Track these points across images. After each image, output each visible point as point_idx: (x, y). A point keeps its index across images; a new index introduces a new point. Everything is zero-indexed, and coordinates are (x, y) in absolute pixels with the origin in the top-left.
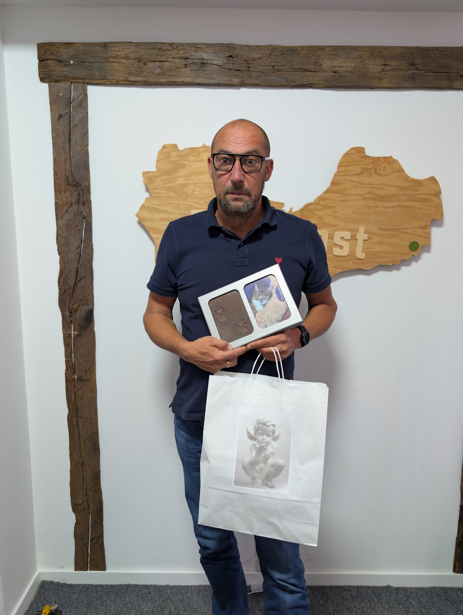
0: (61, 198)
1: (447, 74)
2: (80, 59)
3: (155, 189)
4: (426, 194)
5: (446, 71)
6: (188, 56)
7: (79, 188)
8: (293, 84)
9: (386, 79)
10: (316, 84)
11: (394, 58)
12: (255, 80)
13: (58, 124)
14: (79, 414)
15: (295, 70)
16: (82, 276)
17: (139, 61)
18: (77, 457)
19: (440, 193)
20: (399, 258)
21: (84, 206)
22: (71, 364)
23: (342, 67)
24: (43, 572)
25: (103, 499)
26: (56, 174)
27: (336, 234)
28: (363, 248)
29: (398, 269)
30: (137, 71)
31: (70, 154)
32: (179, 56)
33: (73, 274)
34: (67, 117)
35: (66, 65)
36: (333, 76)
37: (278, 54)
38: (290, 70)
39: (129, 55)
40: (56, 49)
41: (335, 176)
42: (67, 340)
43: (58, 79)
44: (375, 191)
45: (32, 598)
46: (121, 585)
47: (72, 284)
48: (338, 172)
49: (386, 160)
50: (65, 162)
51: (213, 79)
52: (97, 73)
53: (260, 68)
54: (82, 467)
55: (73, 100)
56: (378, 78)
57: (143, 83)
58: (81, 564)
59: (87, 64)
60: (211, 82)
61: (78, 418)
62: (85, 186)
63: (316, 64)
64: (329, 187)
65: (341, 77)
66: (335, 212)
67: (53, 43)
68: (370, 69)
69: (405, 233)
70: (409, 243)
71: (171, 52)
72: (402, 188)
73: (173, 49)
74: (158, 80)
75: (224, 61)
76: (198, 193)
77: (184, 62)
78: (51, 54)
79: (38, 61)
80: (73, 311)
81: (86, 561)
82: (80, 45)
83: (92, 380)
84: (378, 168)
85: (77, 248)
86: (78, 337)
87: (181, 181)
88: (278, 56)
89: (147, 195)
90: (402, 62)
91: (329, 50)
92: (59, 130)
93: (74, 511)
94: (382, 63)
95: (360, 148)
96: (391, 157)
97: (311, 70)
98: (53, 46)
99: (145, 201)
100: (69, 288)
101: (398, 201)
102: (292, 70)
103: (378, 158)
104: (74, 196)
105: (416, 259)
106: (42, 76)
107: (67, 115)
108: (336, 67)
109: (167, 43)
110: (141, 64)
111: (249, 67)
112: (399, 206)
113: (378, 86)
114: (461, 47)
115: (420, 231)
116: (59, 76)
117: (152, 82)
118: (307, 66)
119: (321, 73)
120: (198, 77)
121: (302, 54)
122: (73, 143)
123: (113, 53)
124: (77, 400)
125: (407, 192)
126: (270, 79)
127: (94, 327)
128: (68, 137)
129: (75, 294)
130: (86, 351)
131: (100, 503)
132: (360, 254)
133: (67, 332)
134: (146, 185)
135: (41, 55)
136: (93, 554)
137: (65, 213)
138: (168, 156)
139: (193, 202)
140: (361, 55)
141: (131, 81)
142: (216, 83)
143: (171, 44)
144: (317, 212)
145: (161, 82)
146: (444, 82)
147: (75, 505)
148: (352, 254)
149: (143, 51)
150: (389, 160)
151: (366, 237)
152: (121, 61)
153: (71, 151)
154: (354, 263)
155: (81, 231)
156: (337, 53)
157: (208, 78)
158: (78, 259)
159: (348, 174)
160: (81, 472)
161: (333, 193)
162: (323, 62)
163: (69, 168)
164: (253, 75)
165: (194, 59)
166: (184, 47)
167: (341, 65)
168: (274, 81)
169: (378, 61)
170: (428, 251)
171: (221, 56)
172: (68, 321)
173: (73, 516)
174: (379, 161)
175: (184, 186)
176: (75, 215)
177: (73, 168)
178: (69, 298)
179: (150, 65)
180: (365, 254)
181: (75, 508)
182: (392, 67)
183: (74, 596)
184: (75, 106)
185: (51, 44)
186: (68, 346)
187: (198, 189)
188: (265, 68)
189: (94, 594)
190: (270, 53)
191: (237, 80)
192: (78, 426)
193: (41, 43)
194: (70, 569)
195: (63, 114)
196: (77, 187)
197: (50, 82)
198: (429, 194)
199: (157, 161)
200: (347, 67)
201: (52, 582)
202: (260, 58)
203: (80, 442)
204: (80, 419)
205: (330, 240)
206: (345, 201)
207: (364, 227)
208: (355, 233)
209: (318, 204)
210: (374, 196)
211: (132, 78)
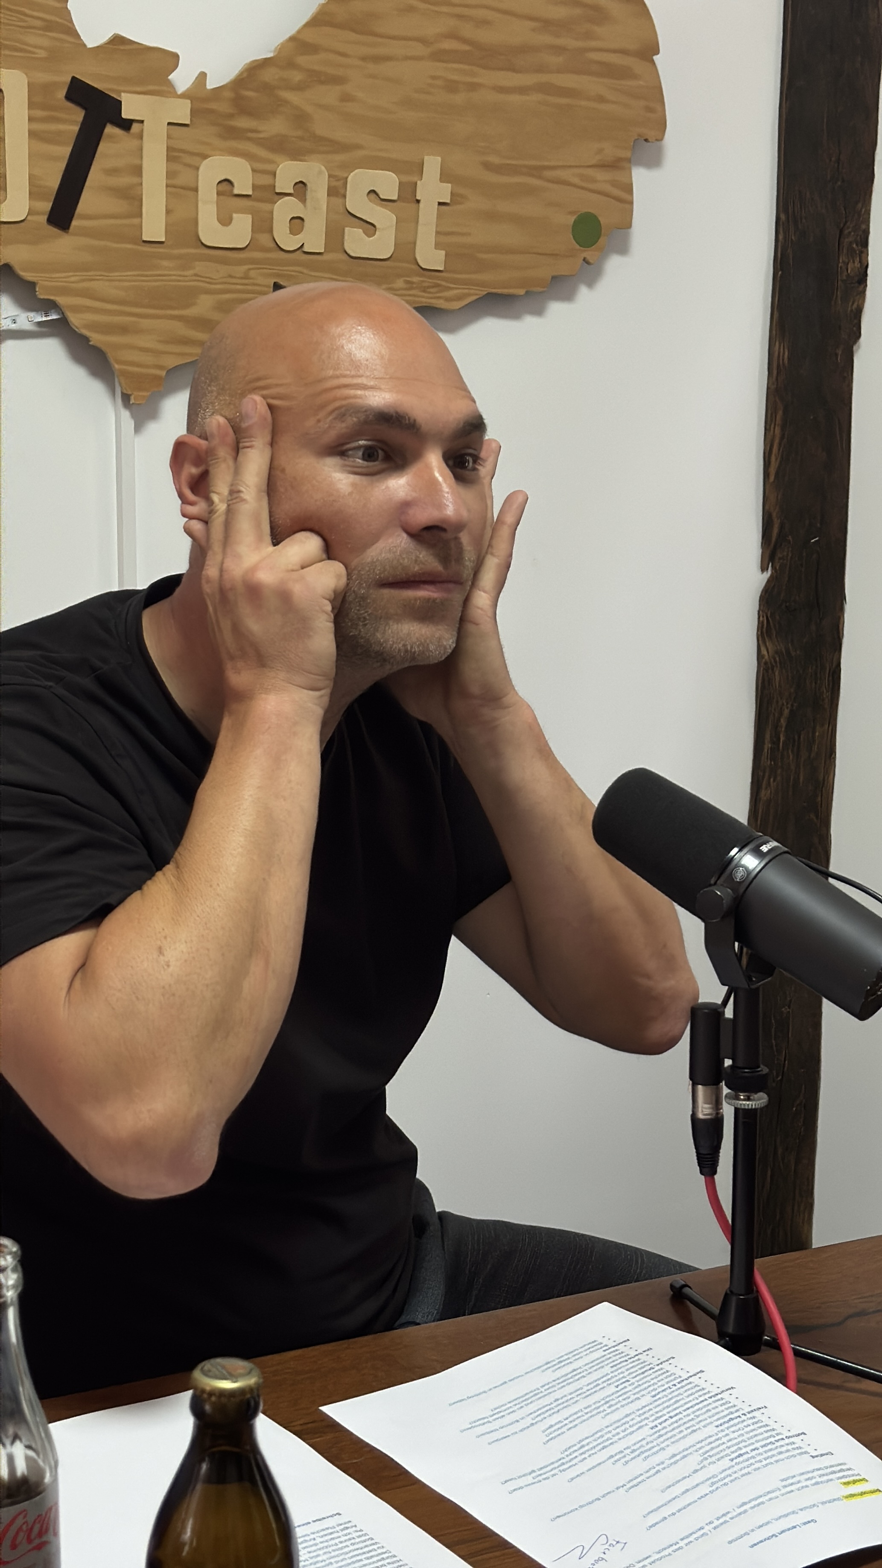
4: (615, 51)
19: (655, 49)
20: (547, 271)
27: (351, 177)
28: (437, 233)
29: (539, 312)
44: (469, 31)
66: (346, 98)
69: (560, 182)
70: (572, 219)
72: (547, 25)
101: (537, 71)
105: (592, 273)
112: (540, 88)
115: (604, 179)
125: (562, 41)
132: (429, 254)
148: (405, 252)
151: (445, 192)
154: (410, 285)
161: (341, 26)
170: (623, 249)
180: (443, 253)
198: (624, 52)
205: (337, 201)
206: (377, 59)
207: (439, 159)
208: (414, 179)
209: (291, 64)
210: (466, 48)
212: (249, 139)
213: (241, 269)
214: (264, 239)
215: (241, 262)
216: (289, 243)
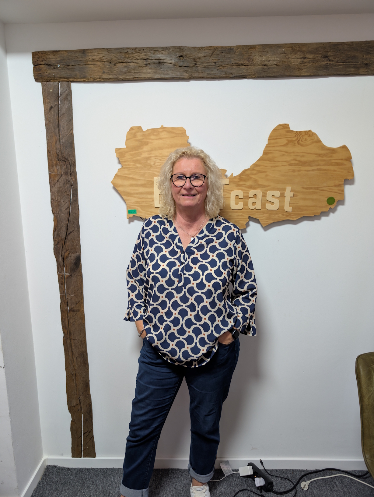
0: (54, 171)
1: (354, 63)
2: (65, 63)
3: (125, 161)
4: (339, 159)
5: (353, 61)
6: (148, 58)
7: (67, 162)
8: (231, 76)
9: (305, 69)
10: (250, 75)
11: (311, 52)
12: (201, 74)
13: (49, 113)
14: (72, 337)
15: (232, 65)
16: (71, 231)
17: (110, 63)
18: (71, 370)
19: (351, 158)
20: (319, 211)
21: (71, 176)
22: (65, 299)
23: (270, 61)
24: (47, 459)
25: (92, 402)
26: (49, 152)
27: (268, 192)
28: (290, 203)
29: (319, 219)
30: (109, 71)
31: (59, 136)
32: (141, 57)
33: (64, 229)
34: (56, 108)
35: (55, 68)
36: (263, 69)
37: (219, 53)
38: (228, 65)
39: (102, 59)
40: (46, 56)
41: (266, 147)
42: (61, 280)
43: (49, 79)
44: (299, 158)
45: (39, 479)
46: (108, 469)
47: (64, 237)
48: (269, 144)
49: (306, 133)
50: (56, 143)
51: (168, 74)
52: (78, 74)
53: (204, 64)
54: (75, 378)
55: (61, 94)
56: (299, 68)
57: (114, 80)
58: (77, 452)
59: (71, 67)
60: (167, 77)
61: (71, 340)
62: (71, 161)
63: (249, 59)
64: (261, 156)
65: (268, 69)
66: (267, 176)
67: (44, 51)
68: (292, 62)
69: (323, 190)
70: (327, 199)
71: (135, 55)
72: (319, 155)
73: (137, 52)
74: (125, 77)
75: (176, 60)
76: (159, 164)
77: (145, 62)
78: (43, 60)
79: (33, 66)
80: (65, 258)
81: (80, 450)
82: (65, 53)
83: (81, 311)
84: (300, 140)
85: (66, 209)
86: (69, 277)
87: (145, 155)
88: (218, 54)
89: (119, 166)
90: (318, 55)
91: (259, 48)
92: (50, 118)
93: (70, 411)
94: (301, 57)
95: (285, 124)
96: (310, 131)
97: (245, 65)
98: (44, 54)
99: (118, 171)
100: (61, 240)
101: (317, 166)
102: (229, 65)
103: (300, 132)
104: (63, 168)
105: (333, 210)
106: (37, 77)
107: (56, 106)
108: (264, 61)
109: (132, 48)
110: (112, 65)
111: (196, 64)
112: (318, 170)
113: (298, 74)
114: (365, 42)
115: (336, 189)
116: (49, 77)
117: (120, 79)
118: (242, 61)
119: (253, 67)
120: (156, 73)
121: (237, 52)
122: (61, 128)
123: (90, 57)
124: (70, 326)
125: (324, 158)
126: (213, 72)
127: (81, 269)
128: (57, 123)
129: (67, 244)
130: (76, 288)
131: (90, 405)
132: (288, 208)
133: (61, 274)
134: (118, 159)
135: (35, 61)
136: (85, 444)
137: (56, 182)
138: (135, 135)
139: (155, 171)
140: (284, 51)
141: (105, 79)
142: (170, 78)
143: (134, 49)
144: (253, 176)
145: (128, 79)
146: (352, 70)
147: (71, 407)
148: (281, 208)
149: (113, 55)
150: (309, 133)
151: (292, 194)
152: (96, 64)
153: (60, 134)
154: (283, 215)
155: (69, 195)
156: (265, 50)
157: (164, 74)
158: (68, 217)
159: (276, 145)
160: (75, 381)
161: (265, 160)
162: (254, 58)
163: (59, 147)
164: (199, 70)
165: (152, 60)
166: (144, 51)
167: (269, 59)
168: (216, 74)
169: (298, 55)
170: (343, 204)
171: (174, 56)
172: (62, 265)
173: (70, 415)
174: (301, 134)
175: (148, 159)
176: (64, 183)
177: (62, 147)
178: (61, 248)
179: (119, 65)
180: (291, 208)
181: (71, 409)
182: (309, 59)
183: (72, 478)
184: (62, 99)
185: (43, 52)
186: (62, 284)
187: (158, 161)
188: (209, 64)
189: (87, 476)
190: (212, 52)
191: (187, 74)
192: (71, 346)
193: (35, 52)
194: (68, 456)
195: (53, 106)
196: (66, 162)
197: (43, 81)
198: (342, 159)
199: (126, 140)
200: (274, 61)
201: (55, 467)
202: (205, 57)
203: (73, 358)
204: (72, 341)
205: (264, 198)
206: (274, 167)
207: (290, 187)
208: (283, 192)
209: (253, 170)
210: (298, 162)
211: (105, 76)
212: (243, 186)
213: (241, 214)
214: (246, 207)
215: (241, 212)
216: (253, 207)
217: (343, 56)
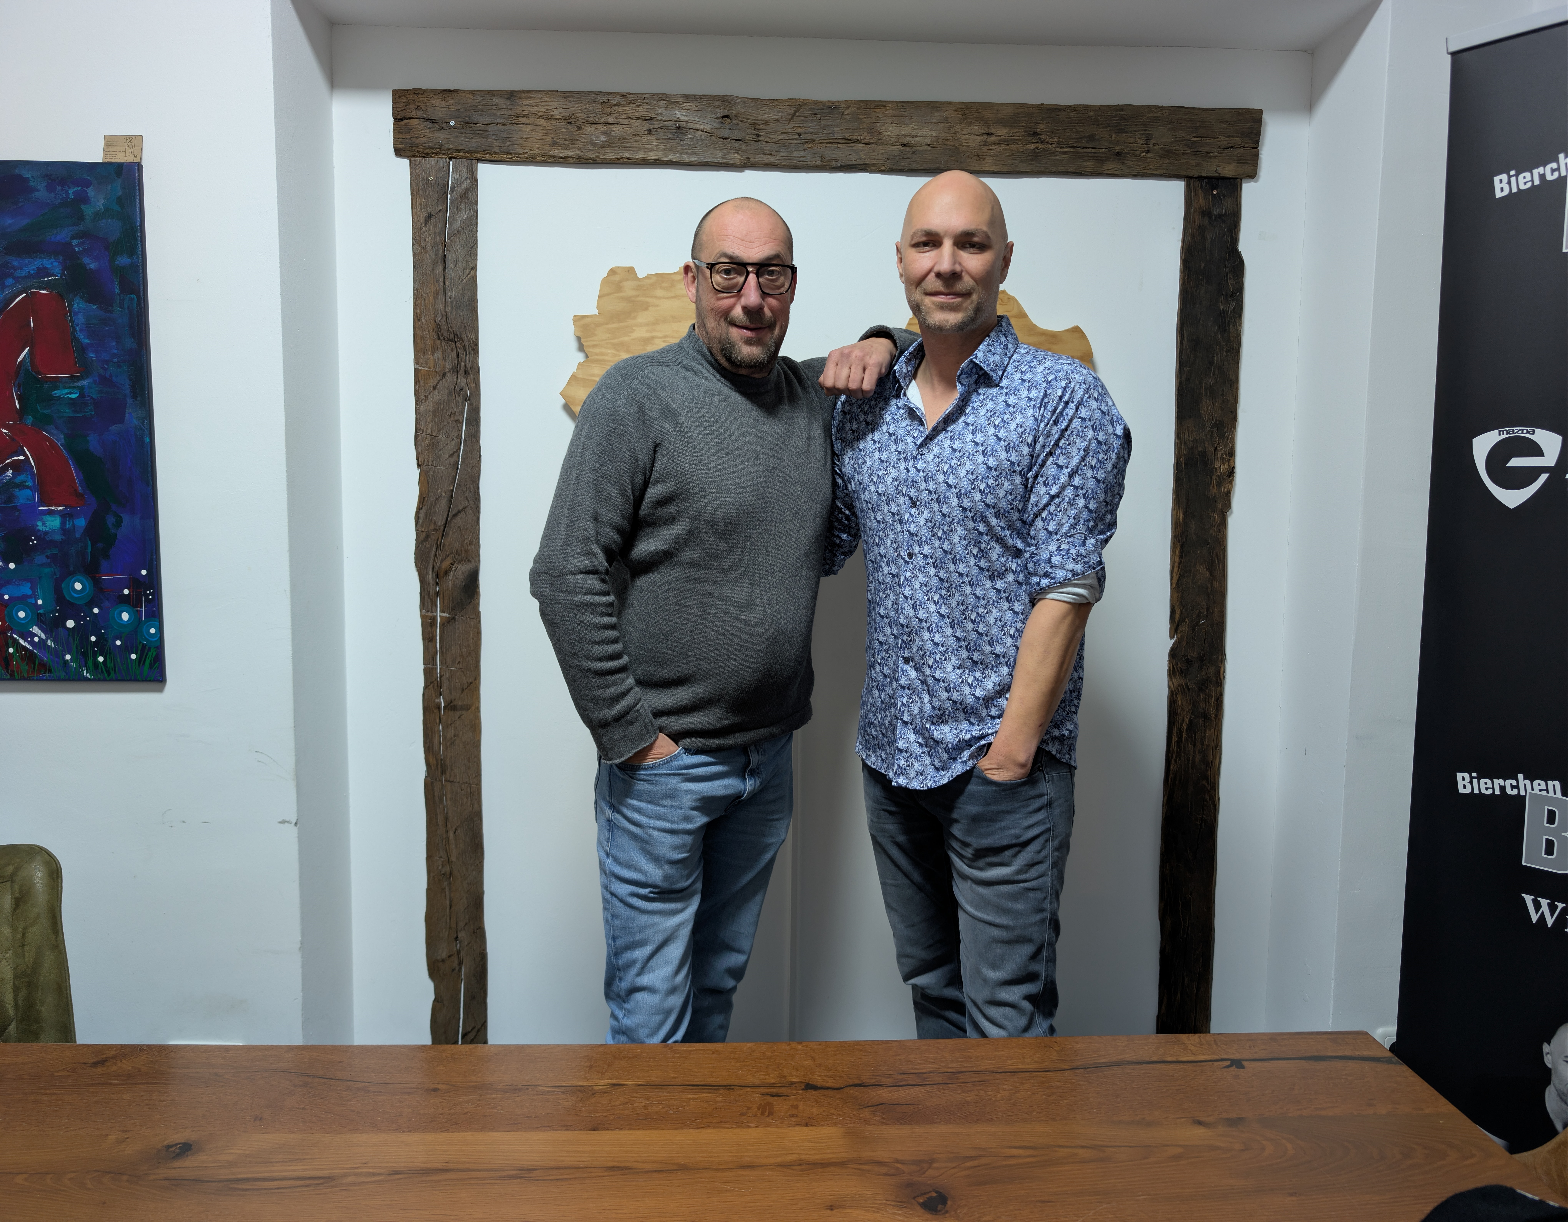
0: (426, 363)
1: (1093, 150)
2: (467, 119)
3: (594, 346)
5: (1091, 146)
6: (654, 116)
7: (458, 345)
8: (834, 164)
9: (991, 159)
10: (874, 165)
11: (1003, 123)
12: (768, 157)
13: (424, 230)
14: (447, 776)
15: (837, 141)
16: (460, 508)
17: (570, 123)
18: (440, 863)
21: (466, 378)
22: (435, 677)
23: (916, 137)
25: (488, 950)
30: (565, 140)
31: (444, 283)
32: (638, 115)
33: (443, 503)
34: (440, 217)
35: (443, 128)
36: (902, 152)
37: (807, 113)
38: (827, 141)
39: (552, 113)
40: (426, 100)
42: (429, 626)
43: (427, 151)
47: (440, 523)
50: (435, 297)
51: (697, 155)
52: (496, 143)
53: (776, 137)
54: (450, 884)
55: (453, 188)
56: (978, 156)
57: (575, 160)
59: (479, 127)
60: (694, 159)
61: (445, 783)
62: (468, 340)
63: (872, 131)
65: (914, 153)
67: (420, 89)
68: (964, 141)
71: (625, 108)
73: (629, 103)
74: (602, 156)
75: (717, 126)
77: (647, 126)
78: (416, 109)
80: (442, 574)
82: (468, 95)
83: (473, 708)
85: (451, 456)
86: (449, 622)
87: (641, 333)
88: (806, 117)
89: (581, 357)
90: (1017, 130)
91: (893, 109)
92: (425, 240)
93: (431, 975)
94: (983, 131)
97: (863, 142)
98: (420, 96)
99: (578, 368)
100: (435, 529)
102: (831, 141)
104: (450, 358)
106: (400, 146)
107: (441, 213)
108: (905, 136)
109: (618, 93)
110: (573, 128)
111: (758, 136)
113: (977, 168)
114: (1113, 106)
116: (429, 147)
117: (590, 159)
118: (857, 134)
119: (881, 147)
120: (672, 151)
121: (848, 114)
122: (450, 264)
123: (524, 108)
126: (794, 156)
127: (479, 604)
128: (440, 253)
129: (447, 542)
130: (464, 650)
131: (483, 958)
133: (429, 611)
134: (579, 338)
135: (399, 109)
137: (432, 389)
138: (618, 287)
140: (947, 116)
141: (555, 157)
142: (701, 162)
143: (625, 96)
145: (607, 160)
146: (1089, 165)
147: (435, 962)
149: (576, 105)
152: (538, 123)
153: (447, 277)
155: (459, 423)
156: (906, 113)
157: (687, 154)
158: (453, 475)
160: (447, 893)
162: (883, 128)
163: (442, 307)
164: (765, 148)
165: (663, 121)
166: (646, 100)
167: (914, 134)
168: (801, 159)
169: (976, 128)
171: (710, 115)
172: (432, 592)
173: (430, 986)
175: (647, 341)
176: (449, 394)
177: (449, 309)
178: (434, 549)
179: (589, 130)
181: (435, 969)
182: (999, 138)
184: (455, 199)
185: (417, 92)
186: (430, 640)
188: (786, 137)
190: (793, 112)
191: (739, 156)
192: (444, 798)
193: (400, 90)
195: (432, 214)
196: (455, 343)
197: (413, 156)
199: (599, 297)
200: (925, 137)
202: (777, 120)
203: (447, 832)
204: (447, 786)
211: (556, 151)
217: (1069, 134)
